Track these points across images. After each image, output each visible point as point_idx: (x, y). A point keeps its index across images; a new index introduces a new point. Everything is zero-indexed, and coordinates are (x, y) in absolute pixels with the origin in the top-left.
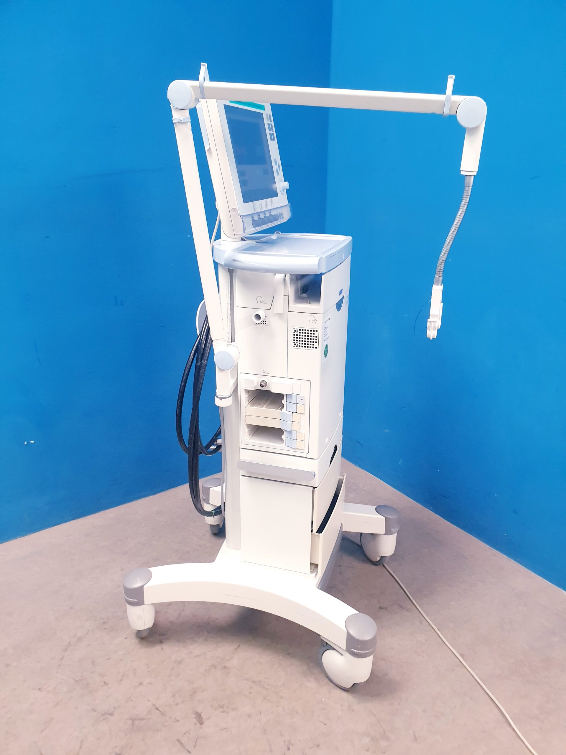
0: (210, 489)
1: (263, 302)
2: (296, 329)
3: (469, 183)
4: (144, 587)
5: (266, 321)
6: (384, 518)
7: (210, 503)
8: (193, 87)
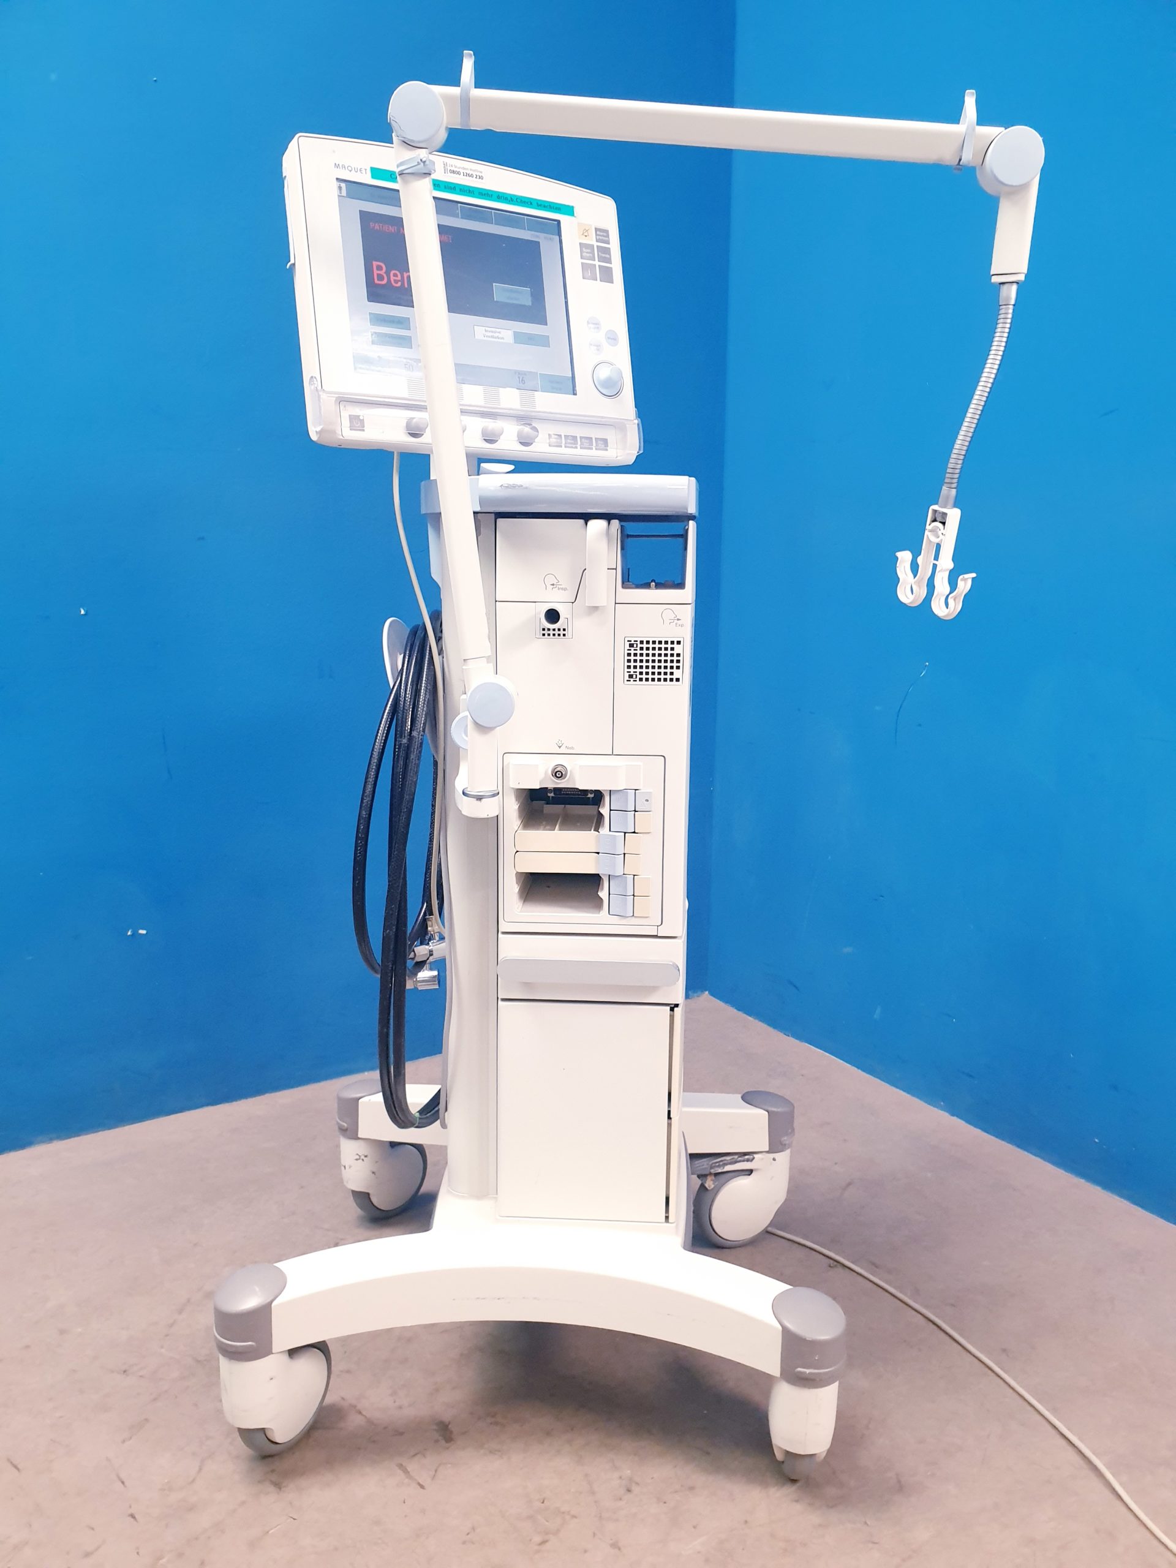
0: (360, 1101)
1: (559, 586)
2: (632, 642)
3: (1008, 298)
4: (274, 1304)
5: (564, 630)
6: (767, 1113)
7: (359, 1136)
8: (447, 98)
